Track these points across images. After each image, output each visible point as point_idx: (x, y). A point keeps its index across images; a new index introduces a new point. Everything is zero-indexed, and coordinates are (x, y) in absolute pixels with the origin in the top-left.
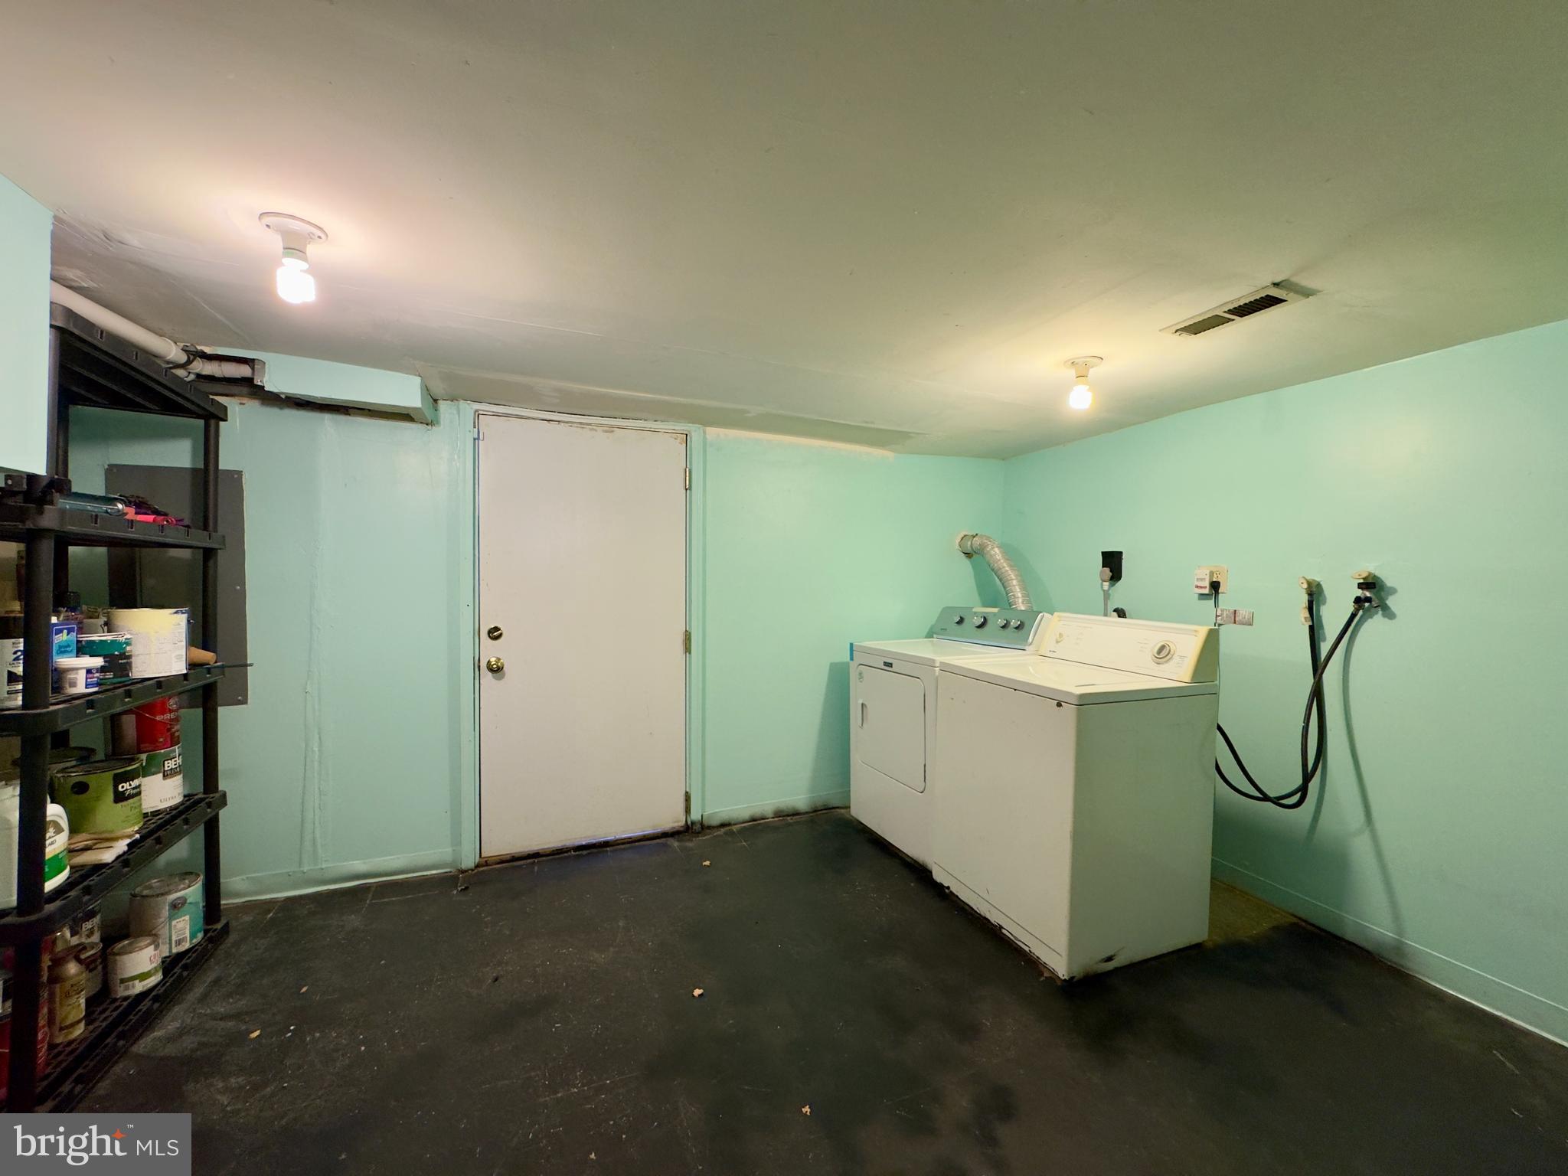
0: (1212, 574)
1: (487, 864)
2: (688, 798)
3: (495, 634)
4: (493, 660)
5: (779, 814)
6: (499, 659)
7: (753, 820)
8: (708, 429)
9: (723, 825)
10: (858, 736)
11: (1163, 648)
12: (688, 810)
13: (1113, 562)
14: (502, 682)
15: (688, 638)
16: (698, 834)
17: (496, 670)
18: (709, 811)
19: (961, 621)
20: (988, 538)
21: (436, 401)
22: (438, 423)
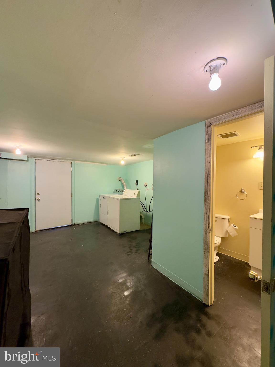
0: (146, 184)
1: (37, 231)
2: (72, 220)
3: (38, 194)
4: (38, 198)
5: (88, 222)
6: (39, 198)
7: (83, 223)
8: (75, 161)
9: (78, 224)
10: (101, 209)
11: (135, 193)
12: (72, 222)
13: (137, 182)
14: (40, 202)
15: (72, 194)
16: (74, 226)
17: (38, 200)
18: (75, 222)
19: (116, 191)
20: (122, 178)
21: (28, 158)
22: (28, 161)
